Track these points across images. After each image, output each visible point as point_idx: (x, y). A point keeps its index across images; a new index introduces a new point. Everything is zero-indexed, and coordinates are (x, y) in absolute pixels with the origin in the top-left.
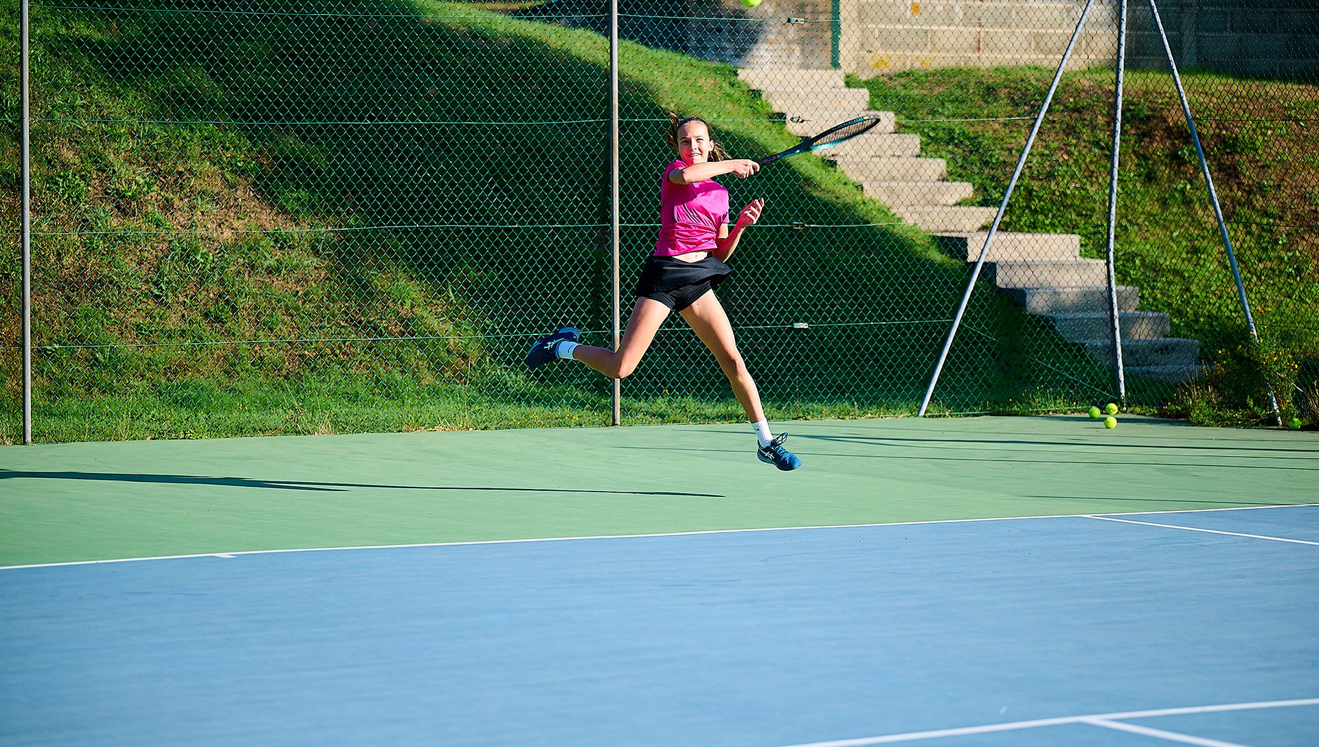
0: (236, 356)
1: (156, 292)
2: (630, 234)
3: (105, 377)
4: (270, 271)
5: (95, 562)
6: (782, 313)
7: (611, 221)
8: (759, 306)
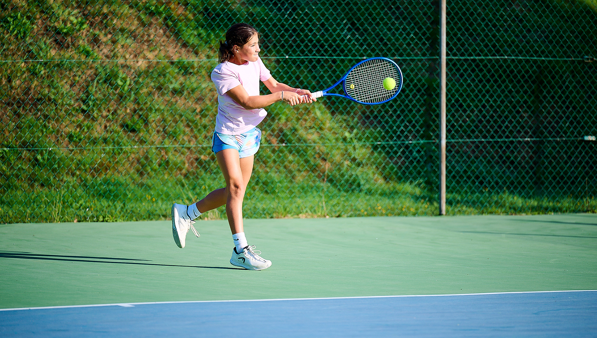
0: (146, 158)
1: (84, 107)
2: (455, 65)
3: (44, 174)
4: (175, 92)
5: (28, 308)
6: (575, 128)
7: (439, 54)
8: (557, 123)
